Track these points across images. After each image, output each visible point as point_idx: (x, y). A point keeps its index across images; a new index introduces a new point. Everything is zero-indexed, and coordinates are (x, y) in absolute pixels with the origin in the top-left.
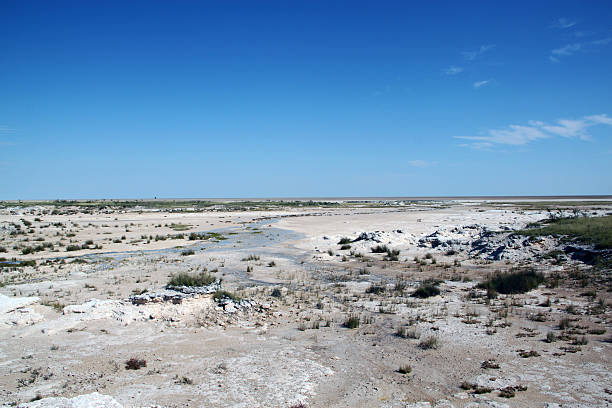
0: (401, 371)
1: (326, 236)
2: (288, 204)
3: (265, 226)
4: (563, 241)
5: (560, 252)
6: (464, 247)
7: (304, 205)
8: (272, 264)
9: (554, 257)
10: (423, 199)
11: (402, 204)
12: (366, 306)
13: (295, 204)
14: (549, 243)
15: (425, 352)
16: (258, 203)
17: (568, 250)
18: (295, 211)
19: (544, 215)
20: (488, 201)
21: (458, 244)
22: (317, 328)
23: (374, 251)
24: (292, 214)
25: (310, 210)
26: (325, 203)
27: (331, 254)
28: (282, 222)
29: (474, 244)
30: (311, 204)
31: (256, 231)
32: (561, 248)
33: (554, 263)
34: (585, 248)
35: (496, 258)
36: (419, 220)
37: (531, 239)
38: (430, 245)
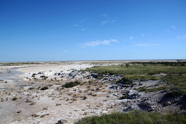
0: (18, 112)
1: (30, 73)
2: (25, 64)
3: (14, 70)
4: (91, 73)
5: (90, 76)
6: (66, 75)
7: (30, 63)
8: (6, 82)
9: (88, 77)
10: (66, 62)
11: (60, 63)
12: (25, 94)
13: (27, 63)
14: (88, 73)
15: (31, 106)
16: (15, 63)
17: (92, 75)
18: (26, 66)
19: (92, 66)
20: (84, 62)
21: (65, 74)
22: (3, 101)
23: (41, 77)
24: (24, 66)
25: (31, 65)
26: (37, 63)
27: (27, 78)
28: (20, 69)
29: (69, 74)
30: (32, 63)
31: (10, 72)
32: (90, 75)
33: (88, 79)
34: (96, 74)
35: (73, 78)
36: (61, 68)
37: (83, 72)
38: (58, 75)
